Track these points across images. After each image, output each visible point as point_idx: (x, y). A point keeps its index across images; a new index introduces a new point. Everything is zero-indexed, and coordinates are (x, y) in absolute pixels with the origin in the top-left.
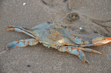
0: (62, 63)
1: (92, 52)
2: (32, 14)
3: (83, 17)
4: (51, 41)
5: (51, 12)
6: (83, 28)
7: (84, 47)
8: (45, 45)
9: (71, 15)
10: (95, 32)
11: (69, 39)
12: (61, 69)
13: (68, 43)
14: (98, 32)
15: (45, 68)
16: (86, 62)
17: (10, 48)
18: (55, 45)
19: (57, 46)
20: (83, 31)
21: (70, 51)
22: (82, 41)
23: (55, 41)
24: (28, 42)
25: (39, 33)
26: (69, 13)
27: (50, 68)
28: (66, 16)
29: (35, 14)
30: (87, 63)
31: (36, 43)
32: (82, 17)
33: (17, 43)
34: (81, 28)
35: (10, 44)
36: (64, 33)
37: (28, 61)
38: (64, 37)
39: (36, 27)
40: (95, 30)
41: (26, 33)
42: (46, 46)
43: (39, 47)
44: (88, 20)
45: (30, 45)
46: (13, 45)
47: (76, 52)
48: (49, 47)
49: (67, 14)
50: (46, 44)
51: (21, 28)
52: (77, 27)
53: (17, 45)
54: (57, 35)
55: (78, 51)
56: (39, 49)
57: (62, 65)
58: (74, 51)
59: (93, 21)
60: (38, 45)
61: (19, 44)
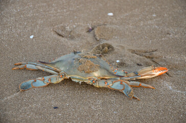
0: (101, 101)
1: (140, 86)
2: (45, 48)
3: (119, 48)
4: (84, 74)
5: (72, 45)
6: (121, 60)
7: (128, 80)
8: (74, 80)
9: (101, 46)
10: (138, 65)
11: (108, 71)
12: (101, 109)
13: (106, 75)
14: (142, 64)
15: (79, 108)
16: (134, 98)
17: (25, 89)
18: (89, 79)
19: (92, 79)
20: (122, 64)
21: (110, 85)
22: (125, 73)
23: (88, 73)
24: (50, 80)
25: (64, 66)
26: (98, 45)
27: (87, 108)
28: (94, 49)
29: (50, 48)
30: (136, 99)
31: (60, 80)
32: (117, 48)
33: (33, 82)
34: (118, 61)
35: (24, 84)
36: (99, 63)
37: (53, 102)
38: (100, 67)
39: (57, 60)
40: (138, 62)
41: (44, 69)
42: (77, 81)
43: (65, 85)
44: (126, 51)
45: (52, 82)
46: (29, 85)
47: (120, 85)
48: (80, 83)
49: (95, 46)
50: (76, 79)
51: (35, 63)
52: (113, 59)
53: (34, 85)
54: (91, 66)
55: (121, 83)
56: (66, 87)
57: (102, 103)
58: (116, 85)
59: (133, 52)
60: (64, 83)
61: (37, 82)
